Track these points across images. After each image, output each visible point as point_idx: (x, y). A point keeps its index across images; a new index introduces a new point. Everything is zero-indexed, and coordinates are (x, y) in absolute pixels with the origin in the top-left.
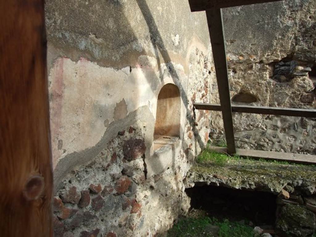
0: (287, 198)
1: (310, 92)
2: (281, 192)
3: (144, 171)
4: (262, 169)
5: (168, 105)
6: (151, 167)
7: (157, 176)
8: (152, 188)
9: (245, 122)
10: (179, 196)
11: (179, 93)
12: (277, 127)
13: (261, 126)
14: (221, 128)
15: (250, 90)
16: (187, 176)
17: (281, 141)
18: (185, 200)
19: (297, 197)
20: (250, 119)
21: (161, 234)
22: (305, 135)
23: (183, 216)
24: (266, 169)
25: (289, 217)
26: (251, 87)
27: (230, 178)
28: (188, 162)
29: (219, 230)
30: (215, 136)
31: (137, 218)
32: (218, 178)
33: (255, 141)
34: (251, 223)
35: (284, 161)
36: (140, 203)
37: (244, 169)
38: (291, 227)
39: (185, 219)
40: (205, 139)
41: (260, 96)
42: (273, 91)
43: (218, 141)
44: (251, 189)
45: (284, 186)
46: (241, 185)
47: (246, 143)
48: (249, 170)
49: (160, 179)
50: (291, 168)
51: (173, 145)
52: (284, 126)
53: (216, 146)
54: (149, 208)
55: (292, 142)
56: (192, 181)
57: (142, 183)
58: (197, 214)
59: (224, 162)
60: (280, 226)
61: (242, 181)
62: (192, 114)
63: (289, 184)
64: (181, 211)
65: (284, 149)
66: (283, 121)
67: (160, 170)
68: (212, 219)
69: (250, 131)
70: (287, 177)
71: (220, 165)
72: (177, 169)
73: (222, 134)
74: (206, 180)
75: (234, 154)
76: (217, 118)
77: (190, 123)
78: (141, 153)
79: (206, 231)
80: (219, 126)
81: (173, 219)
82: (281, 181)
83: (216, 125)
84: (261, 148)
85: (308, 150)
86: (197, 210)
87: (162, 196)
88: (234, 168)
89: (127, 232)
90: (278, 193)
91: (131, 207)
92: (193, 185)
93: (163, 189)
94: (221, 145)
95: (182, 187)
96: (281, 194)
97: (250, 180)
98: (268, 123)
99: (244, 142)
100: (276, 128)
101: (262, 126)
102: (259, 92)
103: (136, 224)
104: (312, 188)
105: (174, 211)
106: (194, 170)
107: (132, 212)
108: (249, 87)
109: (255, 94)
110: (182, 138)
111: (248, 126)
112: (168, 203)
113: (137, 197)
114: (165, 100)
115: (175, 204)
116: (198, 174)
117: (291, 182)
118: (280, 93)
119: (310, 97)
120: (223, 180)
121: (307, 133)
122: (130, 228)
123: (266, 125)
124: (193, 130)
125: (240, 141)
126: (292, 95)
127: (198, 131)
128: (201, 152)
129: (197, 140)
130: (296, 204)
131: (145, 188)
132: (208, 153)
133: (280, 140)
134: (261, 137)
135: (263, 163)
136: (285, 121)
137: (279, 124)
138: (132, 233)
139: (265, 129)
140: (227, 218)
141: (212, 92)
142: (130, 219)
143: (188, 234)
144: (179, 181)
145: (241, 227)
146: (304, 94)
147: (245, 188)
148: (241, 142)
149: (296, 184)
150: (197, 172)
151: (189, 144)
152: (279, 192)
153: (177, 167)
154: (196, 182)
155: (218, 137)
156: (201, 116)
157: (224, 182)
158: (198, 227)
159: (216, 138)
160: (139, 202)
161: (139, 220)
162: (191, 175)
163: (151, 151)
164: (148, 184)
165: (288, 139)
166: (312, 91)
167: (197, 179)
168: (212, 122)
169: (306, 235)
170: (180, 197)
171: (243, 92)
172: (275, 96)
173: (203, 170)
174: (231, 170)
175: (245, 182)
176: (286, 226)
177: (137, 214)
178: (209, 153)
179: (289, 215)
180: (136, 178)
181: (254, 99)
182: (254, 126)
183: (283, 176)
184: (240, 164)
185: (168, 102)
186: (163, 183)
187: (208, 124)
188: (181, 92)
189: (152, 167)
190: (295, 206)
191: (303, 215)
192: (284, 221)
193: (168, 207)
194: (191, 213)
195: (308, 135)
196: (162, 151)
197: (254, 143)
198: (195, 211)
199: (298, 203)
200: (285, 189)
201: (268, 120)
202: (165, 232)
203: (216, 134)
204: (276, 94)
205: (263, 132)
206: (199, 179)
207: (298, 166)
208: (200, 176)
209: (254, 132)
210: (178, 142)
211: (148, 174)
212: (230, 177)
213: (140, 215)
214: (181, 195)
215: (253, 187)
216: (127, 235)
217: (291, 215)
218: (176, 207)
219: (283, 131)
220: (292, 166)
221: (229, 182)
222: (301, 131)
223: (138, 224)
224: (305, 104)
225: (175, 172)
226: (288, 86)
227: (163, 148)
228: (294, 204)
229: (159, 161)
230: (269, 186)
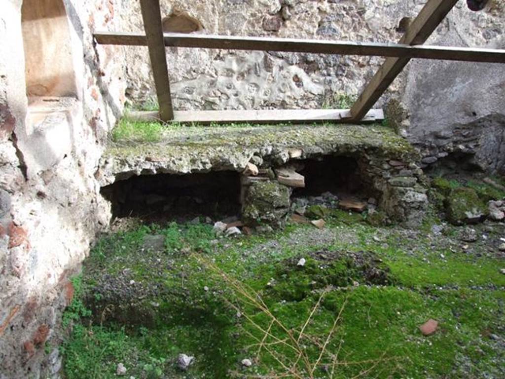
0: (255, 173)
1: (276, 14)
2: (247, 166)
3: (18, 167)
4: (216, 138)
5: (43, 35)
6: (32, 156)
7: (47, 172)
8: (40, 195)
9: (184, 65)
10: (92, 202)
11: (63, 7)
12: (232, 71)
13: (208, 72)
14: (145, 80)
15: (187, 9)
16: (100, 166)
17: (239, 94)
18: (101, 207)
19: (267, 170)
20: (191, 61)
21: (73, 270)
22: (270, 82)
23: (102, 233)
24: (221, 137)
25: (259, 199)
26: (188, 4)
27: (173, 158)
28: (97, 142)
29: (165, 240)
30: (135, 94)
31: (23, 255)
32: (153, 162)
33: (202, 96)
34: (208, 219)
35: (244, 122)
36: (23, 227)
37: (191, 142)
38: (262, 211)
39: (107, 237)
40: (120, 100)
41: (203, 20)
42: (223, 12)
43: (142, 102)
44: (206, 169)
45: (250, 158)
46: (190, 166)
47: (188, 100)
48: (197, 142)
49: (52, 177)
50: (255, 131)
51: (67, 112)
52: (241, 69)
53: (140, 110)
54: (43, 231)
55: (254, 94)
56: (111, 172)
57: (21, 189)
58: (126, 226)
59: (158, 136)
60: (249, 213)
61: (191, 161)
62: (93, 53)
63: (255, 154)
64: (99, 226)
65: (243, 105)
66: (240, 61)
67: (52, 161)
68: (151, 228)
69: (193, 81)
70: (253, 145)
71: (153, 140)
72: (80, 156)
73: (148, 89)
74: (134, 168)
75: (172, 121)
76: (136, 63)
77: (91, 71)
78: (7, 132)
79: (145, 246)
80: (141, 76)
81: (88, 242)
82: (245, 151)
83: (136, 73)
84: (211, 107)
85: (274, 104)
86: (123, 219)
87: (61, 207)
88: (175, 143)
89: (10, 282)
90: (242, 168)
91: (8, 237)
92: (112, 180)
93: (61, 194)
94: (147, 108)
95: (93, 185)
96: (247, 169)
97: (202, 156)
98: (218, 65)
99: (185, 99)
100: (230, 74)
101: (210, 72)
102: (202, 13)
103: (24, 264)
104: (284, 155)
105: (88, 229)
106: (110, 154)
107: (11, 246)
108: (186, 5)
109: (196, 16)
110: (82, 99)
111: (188, 72)
112: (75, 217)
113: (15, 217)
114: (34, 22)
115: (88, 216)
116: (119, 159)
117: (258, 151)
118: (233, 15)
119: (275, 21)
120: (162, 163)
121: (273, 77)
122: (13, 275)
123: (216, 70)
124: (99, 83)
125: (178, 98)
126: (251, 19)
127: (106, 86)
128: (117, 123)
129: (107, 102)
130: (266, 180)
131: (28, 198)
132: (128, 123)
133: (237, 92)
134: (209, 90)
135: (217, 130)
136: (242, 61)
137: (235, 67)
138: (20, 282)
139: (214, 75)
140: (174, 221)
141: (122, 13)
142: (10, 259)
143: (118, 258)
144: (87, 177)
145: (195, 229)
146: (267, 18)
147: (197, 170)
148: (180, 100)
149: (264, 152)
150: (117, 158)
151: (94, 110)
152: (244, 167)
153: (80, 153)
154: (118, 174)
155: (141, 96)
156: (108, 58)
157: (164, 166)
158: (132, 244)
159: (137, 96)
160: (21, 225)
161: (27, 257)
162: (106, 163)
163: (26, 126)
164: (32, 189)
165: (249, 89)
166: (278, 12)
167: (118, 169)
168: (127, 69)
169: (281, 216)
170: (94, 204)
171: (176, 13)
172: (226, 20)
173: (125, 152)
174: (172, 146)
175: (196, 160)
176: (257, 212)
177: (22, 246)
178: (130, 123)
179: (259, 196)
180: (5, 182)
181: (195, 25)
182: (197, 73)
183: (247, 144)
184: (182, 136)
185: (41, 26)
186: (59, 184)
187: (122, 73)
188: (67, 7)
189: (35, 157)
190: (265, 182)
191: (276, 193)
192: (253, 206)
193: (76, 223)
194: (114, 226)
195: (274, 81)
196: (48, 125)
197: (200, 100)
198: (121, 220)
199: (268, 178)
200: (252, 161)
201: (218, 61)
202: (78, 264)
203: (137, 90)
204: (228, 17)
205: (212, 80)
206: (121, 167)
207: (263, 127)
208: (123, 163)
209: (199, 81)
210: (76, 106)
211: (29, 171)
212: (171, 156)
213: (28, 247)
214: (94, 200)
215: (209, 166)
216: (11, 287)
217: (261, 195)
218: (89, 221)
219: (241, 78)
220: (256, 128)
221: (172, 164)
222: (264, 76)
223: (28, 264)
224: (269, 32)
225: (79, 161)
226: (245, 3)
227: (48, 118)
228: (264, 181)
229: (47, 144)
230: (230, 161)
